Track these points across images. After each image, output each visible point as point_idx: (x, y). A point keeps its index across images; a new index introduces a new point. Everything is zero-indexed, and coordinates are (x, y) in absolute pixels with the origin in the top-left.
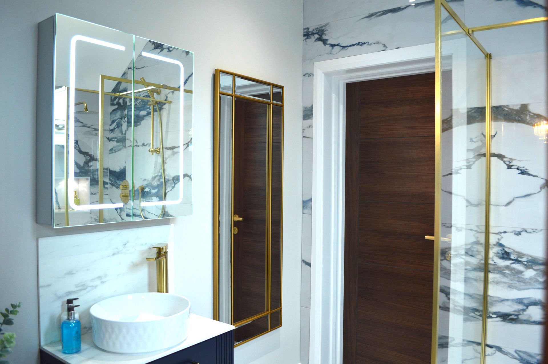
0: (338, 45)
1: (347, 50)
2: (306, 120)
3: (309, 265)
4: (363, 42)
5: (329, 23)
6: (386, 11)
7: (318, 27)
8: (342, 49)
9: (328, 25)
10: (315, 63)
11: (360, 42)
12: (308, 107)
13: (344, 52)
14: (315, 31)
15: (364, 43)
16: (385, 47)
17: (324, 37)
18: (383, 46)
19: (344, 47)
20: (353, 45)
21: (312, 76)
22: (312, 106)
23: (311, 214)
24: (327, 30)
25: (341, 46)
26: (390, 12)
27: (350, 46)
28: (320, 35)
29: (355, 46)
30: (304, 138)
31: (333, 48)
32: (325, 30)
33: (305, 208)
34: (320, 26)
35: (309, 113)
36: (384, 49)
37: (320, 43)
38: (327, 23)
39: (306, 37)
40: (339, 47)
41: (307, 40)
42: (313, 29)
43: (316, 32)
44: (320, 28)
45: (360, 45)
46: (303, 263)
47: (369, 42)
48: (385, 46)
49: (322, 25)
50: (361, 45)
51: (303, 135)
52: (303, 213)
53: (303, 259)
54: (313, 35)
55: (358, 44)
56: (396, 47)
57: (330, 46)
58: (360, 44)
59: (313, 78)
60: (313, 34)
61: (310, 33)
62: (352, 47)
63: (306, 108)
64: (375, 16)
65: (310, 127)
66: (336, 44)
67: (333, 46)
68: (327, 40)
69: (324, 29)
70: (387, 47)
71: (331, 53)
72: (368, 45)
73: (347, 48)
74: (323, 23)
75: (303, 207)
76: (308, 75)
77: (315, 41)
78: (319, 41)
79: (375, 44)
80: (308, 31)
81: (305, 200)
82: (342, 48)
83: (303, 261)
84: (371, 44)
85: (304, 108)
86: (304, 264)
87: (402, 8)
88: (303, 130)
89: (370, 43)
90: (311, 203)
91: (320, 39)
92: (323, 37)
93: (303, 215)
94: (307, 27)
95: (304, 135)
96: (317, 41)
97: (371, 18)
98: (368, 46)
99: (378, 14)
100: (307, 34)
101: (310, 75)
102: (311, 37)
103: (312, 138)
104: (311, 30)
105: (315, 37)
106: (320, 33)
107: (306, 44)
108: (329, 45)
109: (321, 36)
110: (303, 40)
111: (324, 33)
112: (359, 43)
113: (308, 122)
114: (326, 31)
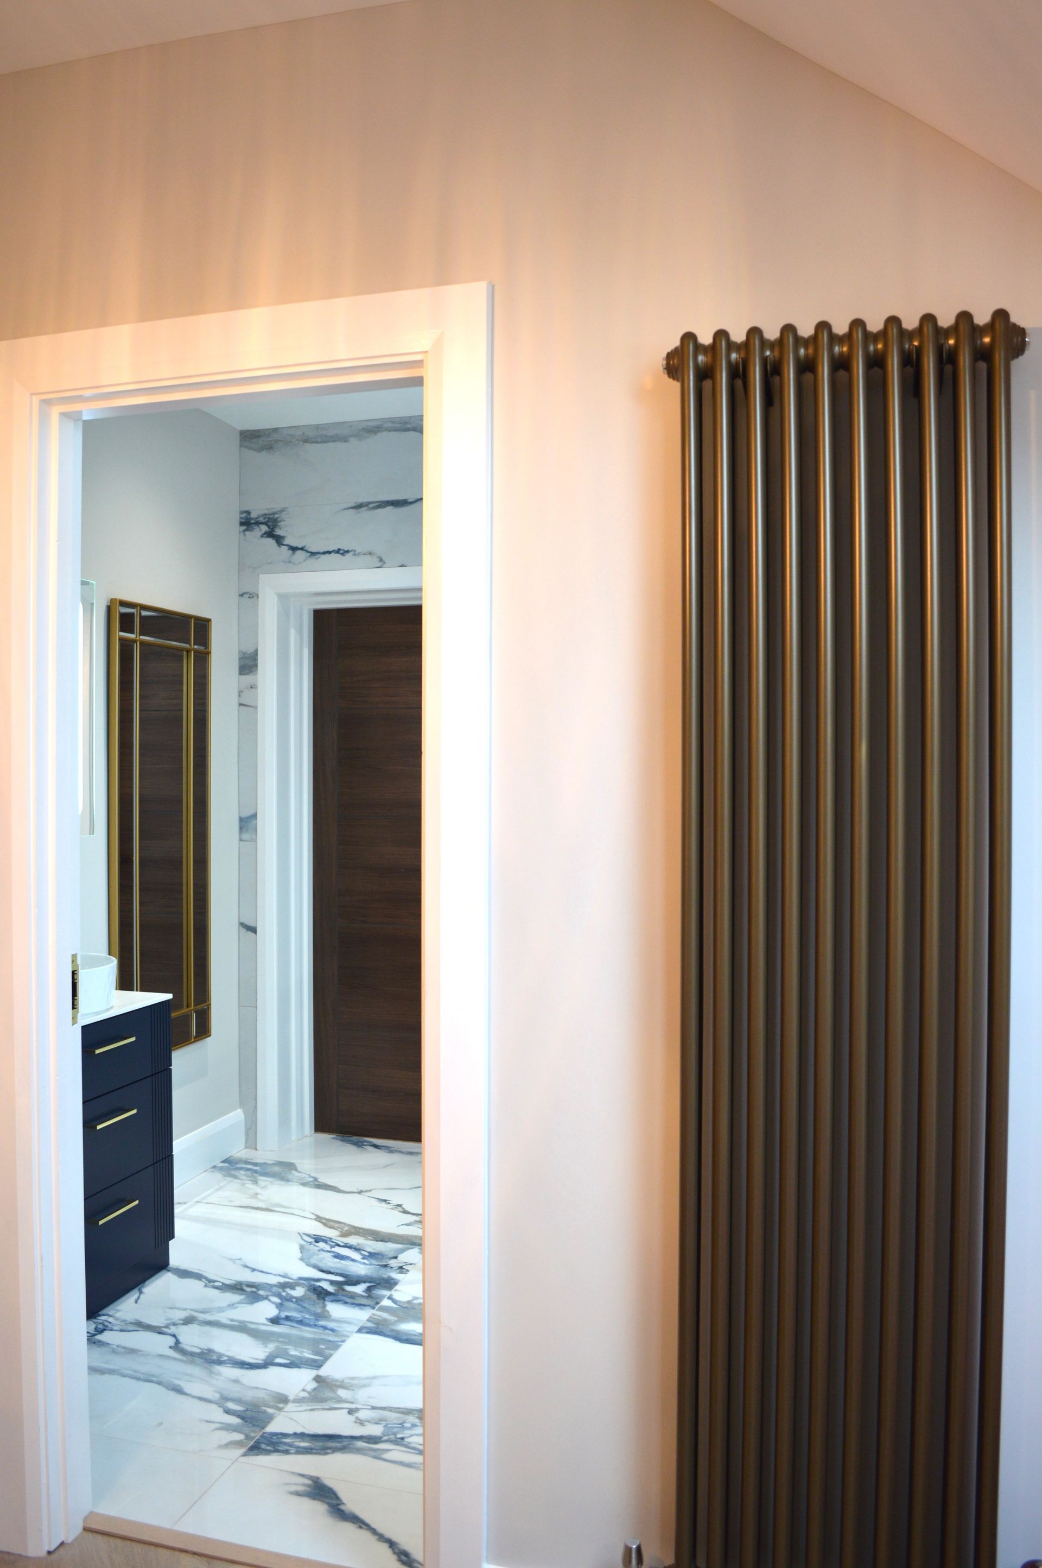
0: (302, 549)
1: (318, 560)
2: (244, 674)
3: (253, 930)
4: (346, 549)
5: (286, 508)
6: (383, 502)
7: (266, 512)
8: (311, 555)
9: (284, 511)
10: (260, 576)
11: (342, 548)
12: (249, 652)
13: (312, 562)
14: (261, 519)
15: (348, 551)
16: (381, 563)
17: (278, 532)
18: (378, 559)
19: (313, 554)
20: (330, 552)
21: (255, 597)
22: (256, 651)
23: (255, 841)
24: (284, 521)
25: (309, 552)
26: (390, 505)
27: (324, 553)
28: (271, 527)
29: (333, 554)
30: (242, 707)
31: (294, 553)
32: (279, 519)
33: (243, 830)
34: (271, 511)
35: (251, 664)
36: (380, 566)
37: (271, 542)
38: (284, 508)
39: (244, 528)
40: (304, 552)
41: (247, 533)
42: (258, 515)
43: (263, 521)
44: (271, 515)
45: (341, 554)
46: (241, 928)
47: (355, 551)
48: (381, 560)
49: (275, 510)
50: (343, 554)
51: (239, 700)
52: (241, 840)
53: (242, 920)
54: (258, 526)
55: (338, 551)
56: (400, 565)
57: (288, 549)
58: (341, 552)
59: (258, 602)
60: (258, 523)
61: (253, 521)
62: (327, 555)
63: (244, 654)
64: (366, 508)
65: (252, 688)
66: (300, 546)
67: (294, 549)
68: (283, 537)
69: (277, 518)
70: (384, 563)
71: (290, 562)
72: (354, 555)
73: (318, 556)
74: (276, 506)
75: (241, 828)
76: (248, 595)
77: (262, 536)
78: (269, 537)
79: (365, 554)
80: (248, 517)
81: (244, 815)
82: (309, 554)
83: (242, 925)
84: (359, 554)
85: (241, 653)
86: (243, 930)
87: (409, 501)
88: (240, 693)
89: (356, 553)
90: (254, 822)
91: (270, 534)
92: (276, 530)
93: (241, 842)
94: (247, 509)
95: (241, 702)
96: (265, 537)
97: (359, 510)
98: (354, 557)
99: (371, 506)
100: (247, 523)
101: (252, 596)
102: (254, 529)
103: (256, 708)
104: (253, 515)
105: (261, 530)
106: (270, 524)
107: (245, 540)
108: (286, 548)
109: (273, 530)
110: (240, 533)
111: (279, 524)
112: (339, 549)
113: (247, 679)
114: (280, 521)
